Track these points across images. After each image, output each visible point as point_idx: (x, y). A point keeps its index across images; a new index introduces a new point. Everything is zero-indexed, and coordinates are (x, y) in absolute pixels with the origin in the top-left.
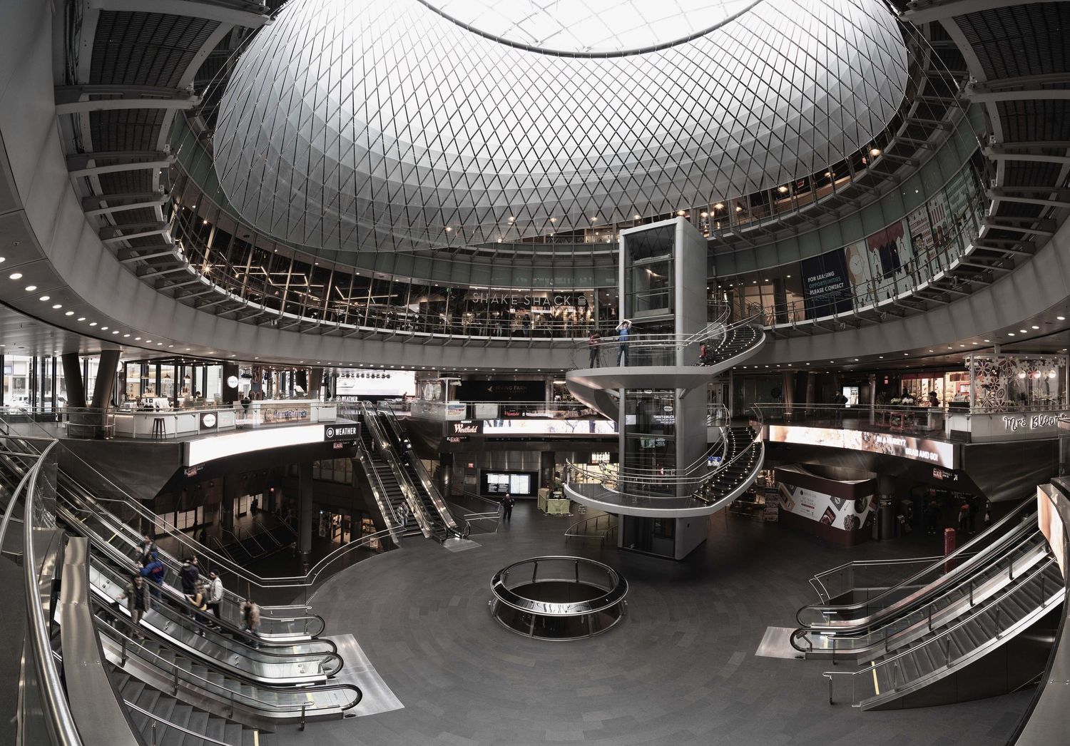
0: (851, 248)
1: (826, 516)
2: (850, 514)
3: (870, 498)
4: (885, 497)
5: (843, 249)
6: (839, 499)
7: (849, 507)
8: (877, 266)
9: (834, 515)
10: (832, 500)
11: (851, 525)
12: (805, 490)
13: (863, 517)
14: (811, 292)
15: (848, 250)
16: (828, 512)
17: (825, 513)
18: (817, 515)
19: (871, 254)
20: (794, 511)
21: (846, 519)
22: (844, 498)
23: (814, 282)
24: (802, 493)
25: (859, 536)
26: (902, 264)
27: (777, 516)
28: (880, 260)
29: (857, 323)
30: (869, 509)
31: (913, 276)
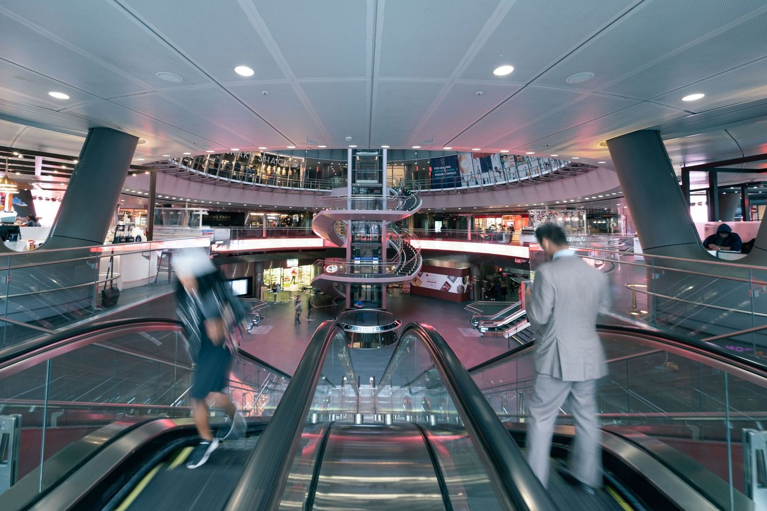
0: (462, 156)
1: (444, 287)
2: (460, 285)
3: (468, 277)
4: (475, 277)
5: (457, 155)
6: (453, 277)
7: (459, 281)
8: (478, 166)
9: (450, 286)
10: (449, 278)
11: (461, 290)
12: (429, 274)
13: (465, 286)
14: (436, 175)
15: (460, 156)
16: (446, 284)
17: (444, 285)
18: (439, 286)
19: (475, 160)
20: (422, 286)
21: (458, 287)
22: (456, 276)
23: (438, 170)
24: (427, 275)
25: (465, 297)
26: (494, 167)
27: (409, 290)
28: (479, 163)
29: (464, 192)
30: (468, 283)
31: (500, 173)
